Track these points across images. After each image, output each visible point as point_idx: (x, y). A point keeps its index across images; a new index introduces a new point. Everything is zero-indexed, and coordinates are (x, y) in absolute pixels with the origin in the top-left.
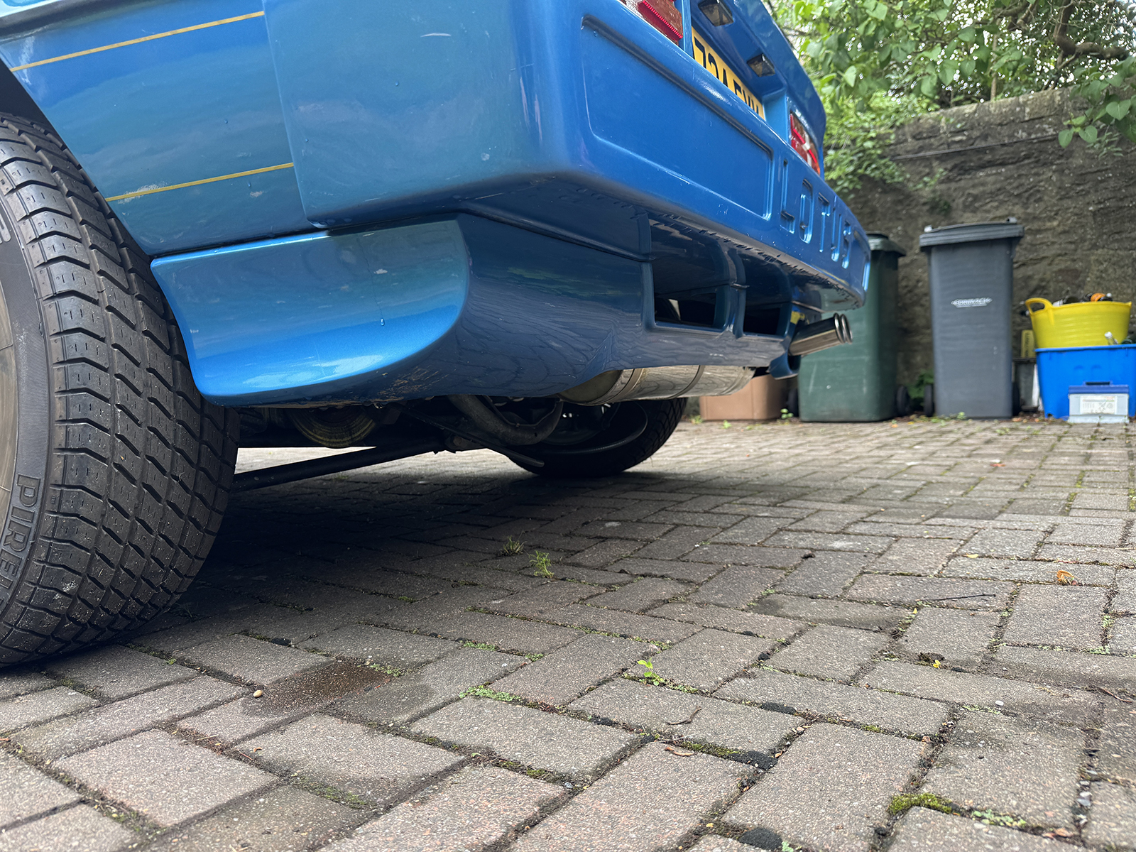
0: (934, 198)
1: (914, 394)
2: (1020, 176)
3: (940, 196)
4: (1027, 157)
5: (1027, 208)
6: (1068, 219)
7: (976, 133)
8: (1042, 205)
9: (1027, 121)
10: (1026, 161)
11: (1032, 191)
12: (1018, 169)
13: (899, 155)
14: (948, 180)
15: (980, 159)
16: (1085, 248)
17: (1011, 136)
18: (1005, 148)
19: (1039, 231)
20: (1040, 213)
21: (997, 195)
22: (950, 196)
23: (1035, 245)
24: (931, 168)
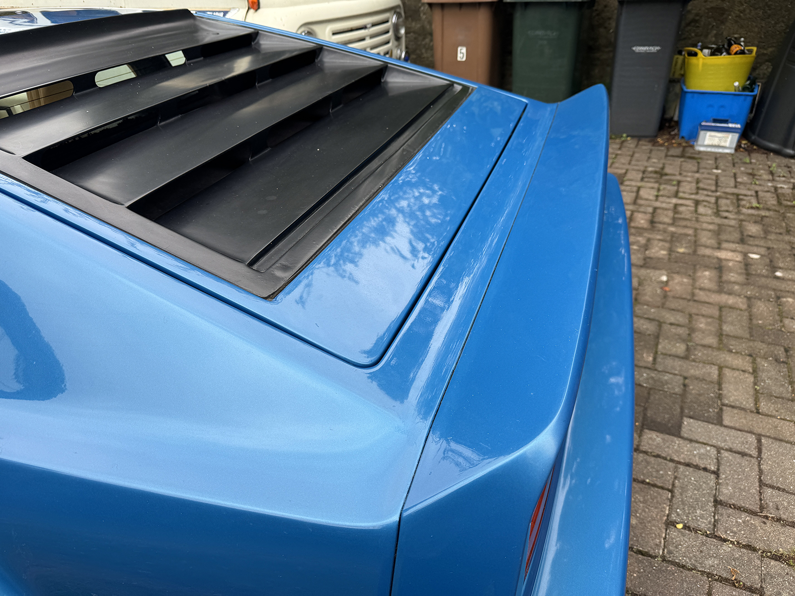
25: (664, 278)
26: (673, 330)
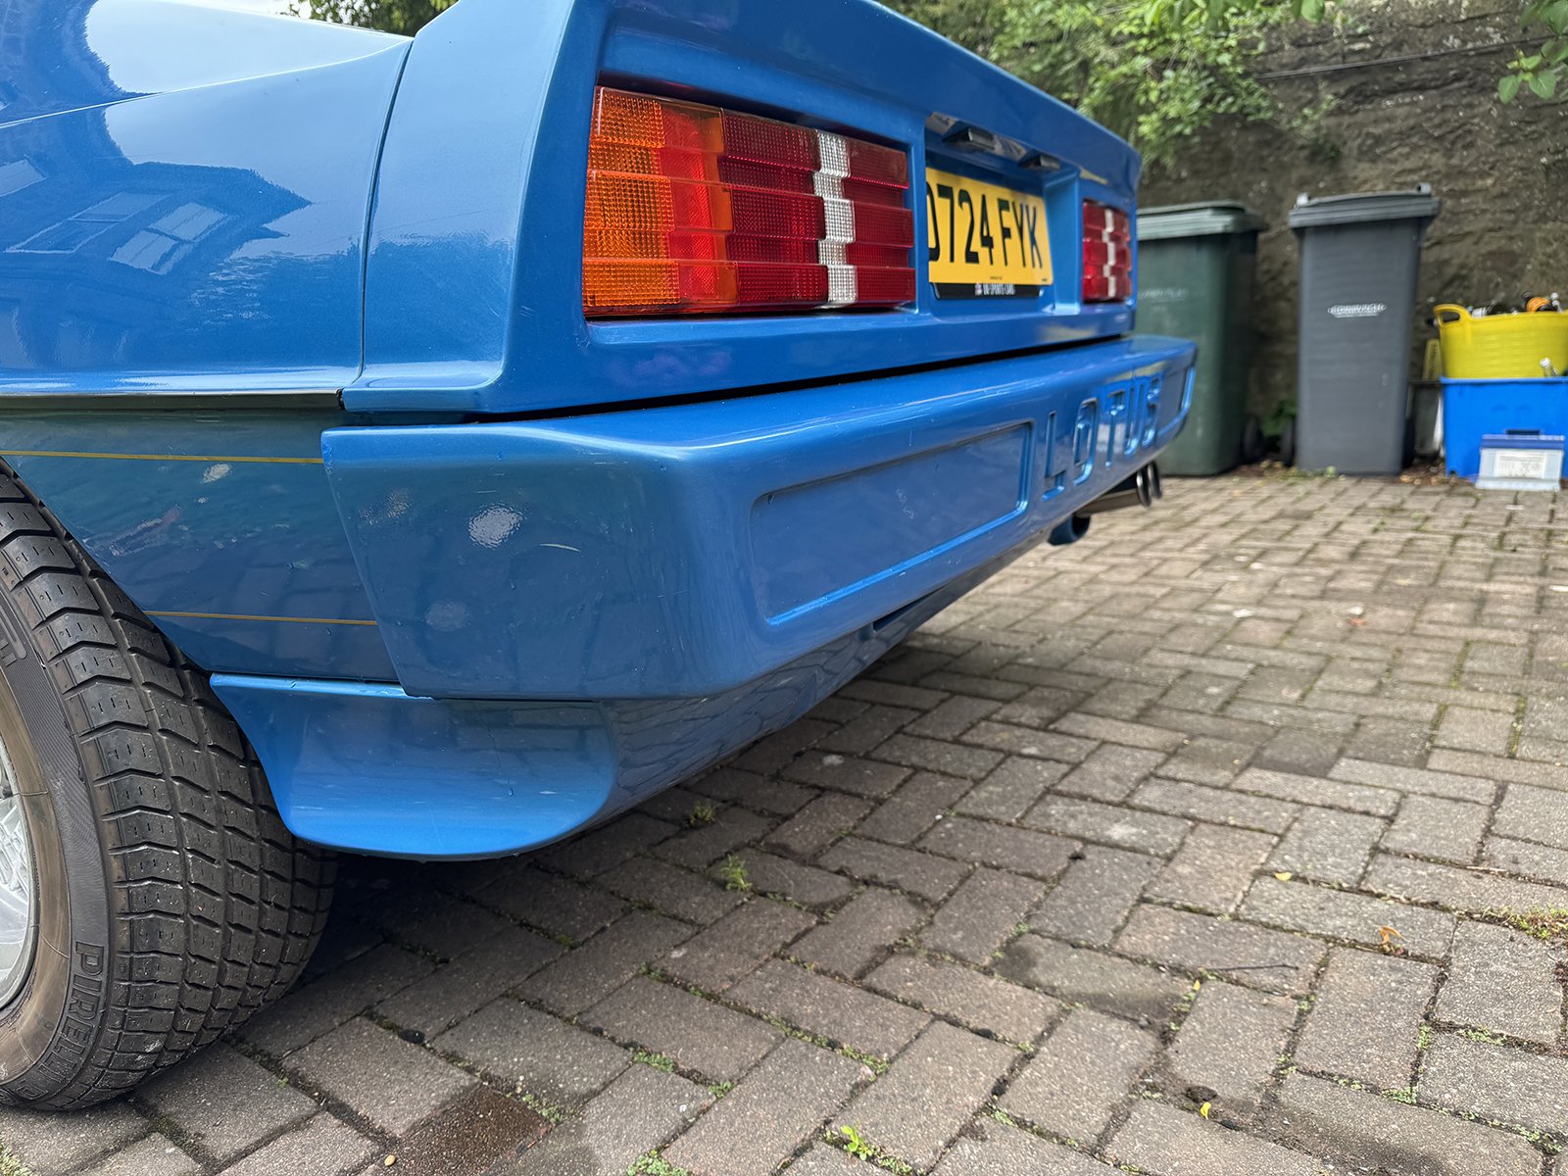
0: (1316, 140)
1: (1269, 430)
2: (1444, 108)
3: (1326, 135)
4: (1457, 78)
5: (1450, 157)
6: (1508, 176)
7: (1386, 39)
8: (1474, 152)
9: (1464, 21)
10: (1456, 85)
11: (1460, 131)
12: (1443, 96)
13: (1270, 71)
14: (1339, 111)
15: (1389, 79)
16: (1530, 219)
17: (1437, 45)
18: (1427, 63)
19: (1465, 193)
20: (1470, 165)
21: (1409, 137)
22: (1340, 136)
23: (1458, 214)
24: (1316, 91)
25: (1358, 611)
26: (1356, 665)
